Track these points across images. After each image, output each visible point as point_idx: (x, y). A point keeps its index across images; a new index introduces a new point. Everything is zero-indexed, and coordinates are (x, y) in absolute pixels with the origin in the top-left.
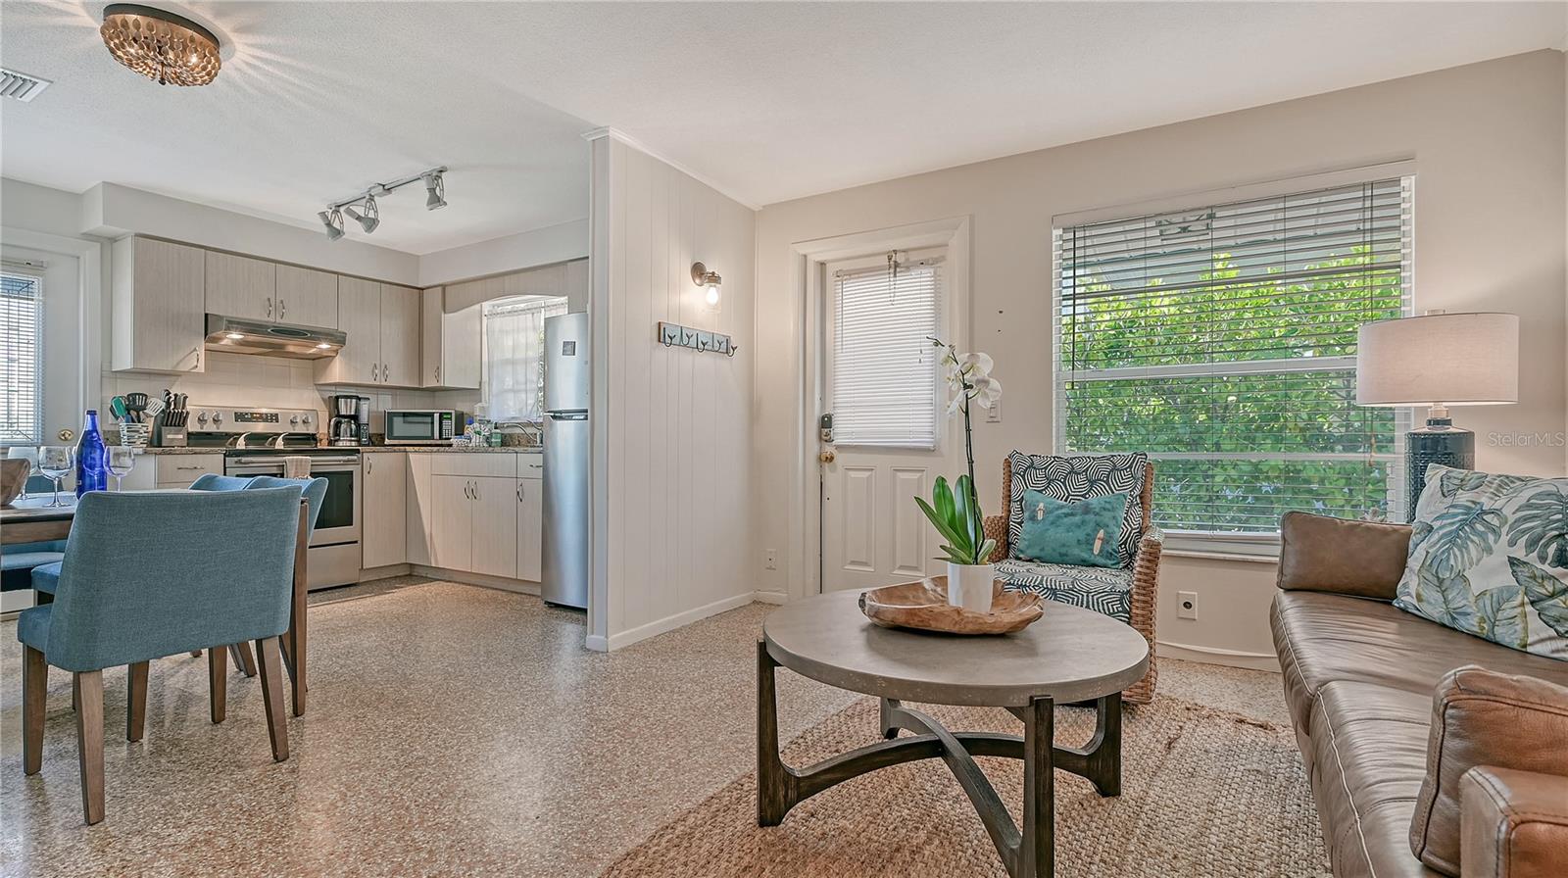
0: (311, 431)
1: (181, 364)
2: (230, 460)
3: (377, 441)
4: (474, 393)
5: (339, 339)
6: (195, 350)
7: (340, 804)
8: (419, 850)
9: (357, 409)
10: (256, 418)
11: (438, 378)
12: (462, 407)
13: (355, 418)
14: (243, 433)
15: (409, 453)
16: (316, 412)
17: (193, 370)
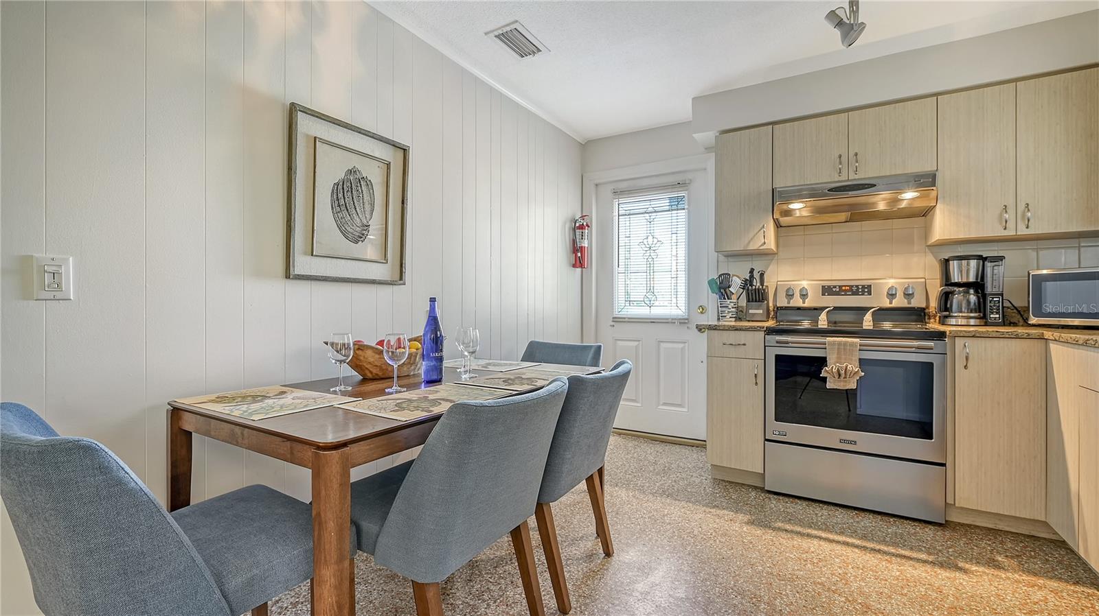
0: (919, 304)
6: (764, 226)
9: (980, 274)
10: (845, 291)
13: (978, 286)
14: (828, 307)
15: (1050, 341)
16: (923, 280)
17: (761, 248)
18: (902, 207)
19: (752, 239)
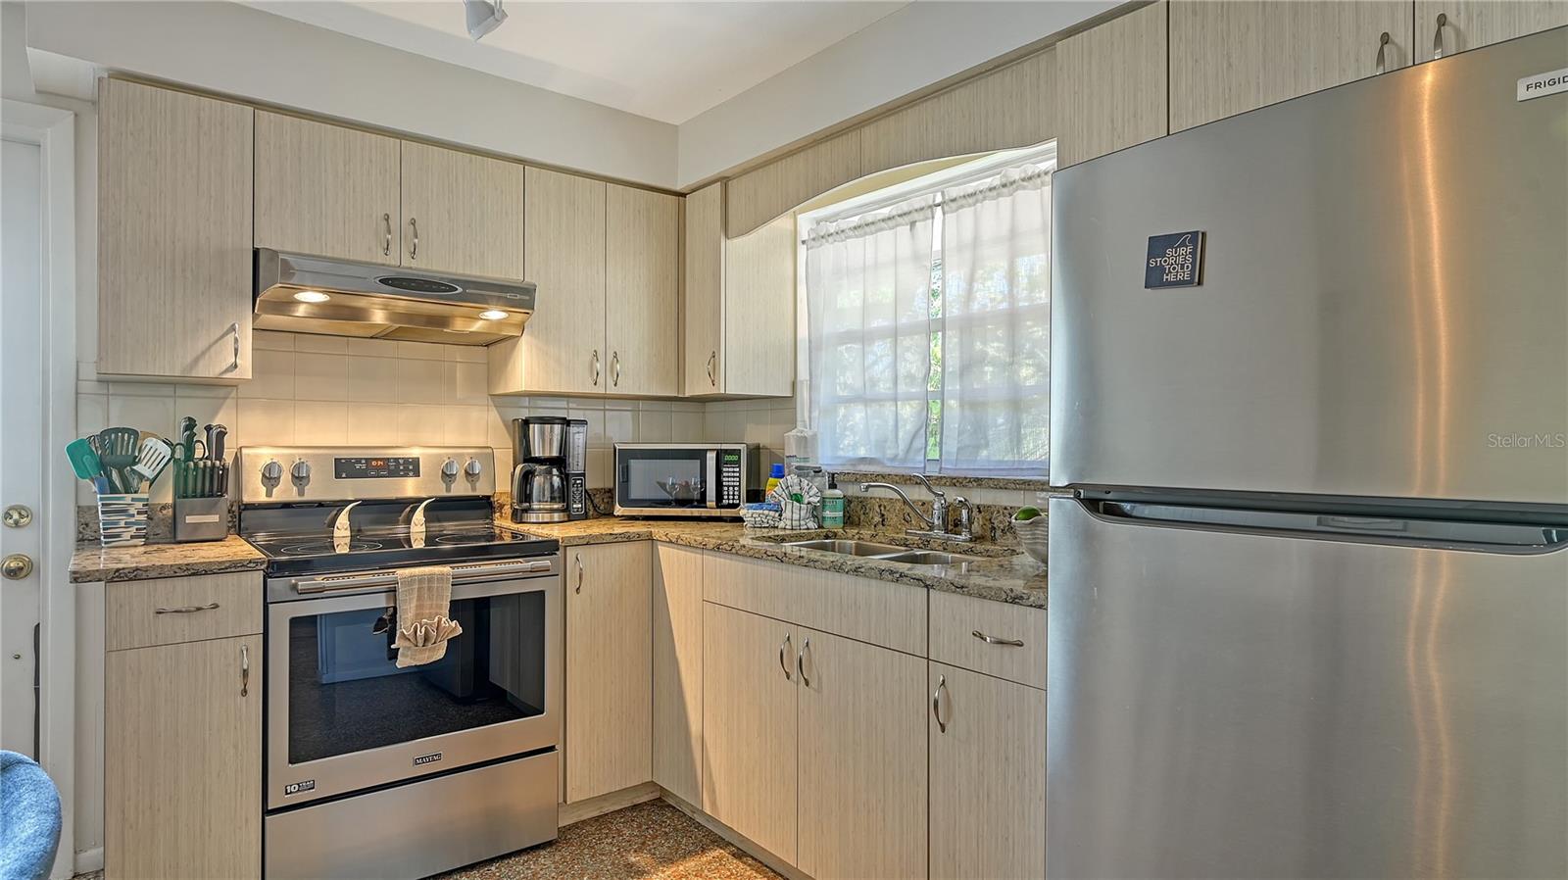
0: (482, 490)
1: (201, 363)
2: (277, 584)
3: (599, 506)
4: (781, 406)
5: (520, 296)
6: (233, 329)
9: (564, 444)
10: (377, 468)
11: (713, 376)
12: (757, 433)
13: (559, 462)
14: (351, 502)
15: (659, 543)
16: (490, 451)
17: (228, 375)
18: (471, 330)
19: (203, 353)
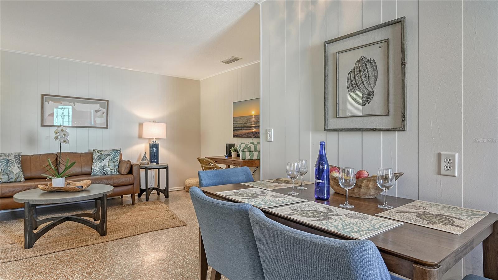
7: (186, 255)
8: (172, 242)
